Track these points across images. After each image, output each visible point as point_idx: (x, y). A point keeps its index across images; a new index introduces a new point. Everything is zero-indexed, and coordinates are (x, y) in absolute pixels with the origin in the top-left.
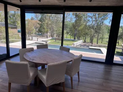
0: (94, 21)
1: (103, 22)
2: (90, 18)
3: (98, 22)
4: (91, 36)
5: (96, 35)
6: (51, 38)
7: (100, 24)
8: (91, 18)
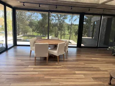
0: (57, 20)
1: (64, 21)
2: (53, 17)
3: (60, 21)
4: (56, 33)
5: (60, 32)
6: (22, 35)
7: (62, 22)
8: (55, 17)
